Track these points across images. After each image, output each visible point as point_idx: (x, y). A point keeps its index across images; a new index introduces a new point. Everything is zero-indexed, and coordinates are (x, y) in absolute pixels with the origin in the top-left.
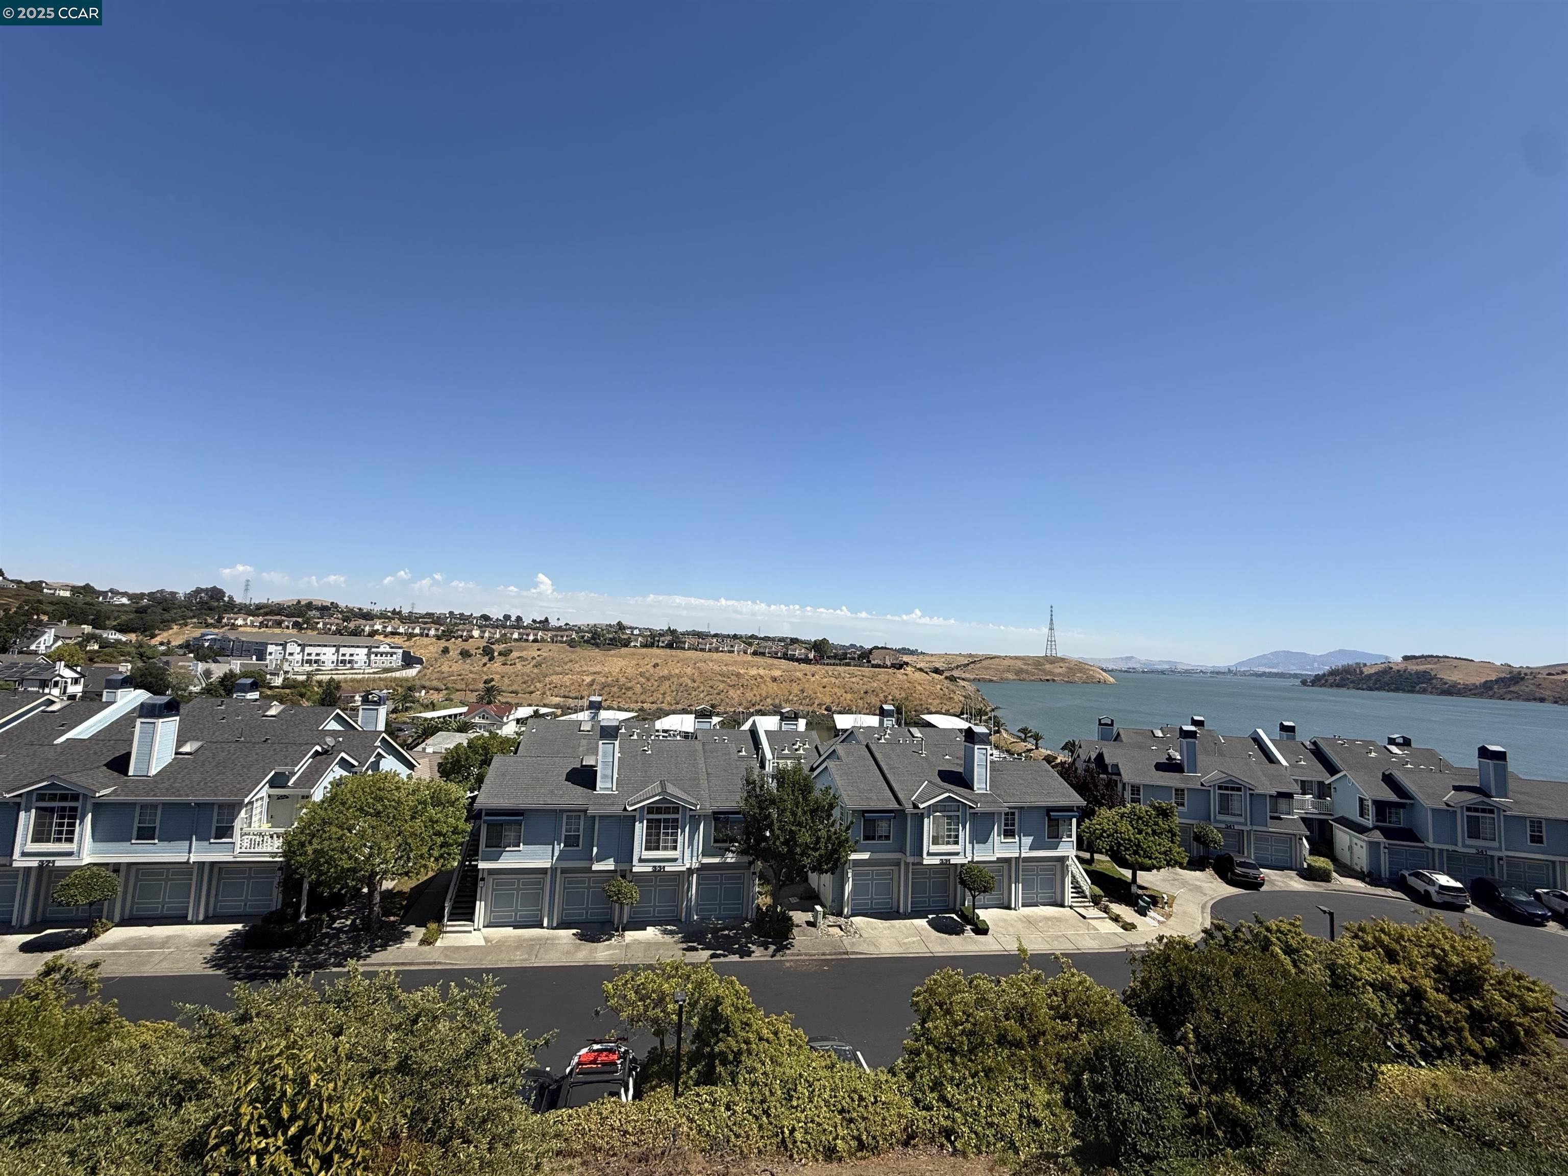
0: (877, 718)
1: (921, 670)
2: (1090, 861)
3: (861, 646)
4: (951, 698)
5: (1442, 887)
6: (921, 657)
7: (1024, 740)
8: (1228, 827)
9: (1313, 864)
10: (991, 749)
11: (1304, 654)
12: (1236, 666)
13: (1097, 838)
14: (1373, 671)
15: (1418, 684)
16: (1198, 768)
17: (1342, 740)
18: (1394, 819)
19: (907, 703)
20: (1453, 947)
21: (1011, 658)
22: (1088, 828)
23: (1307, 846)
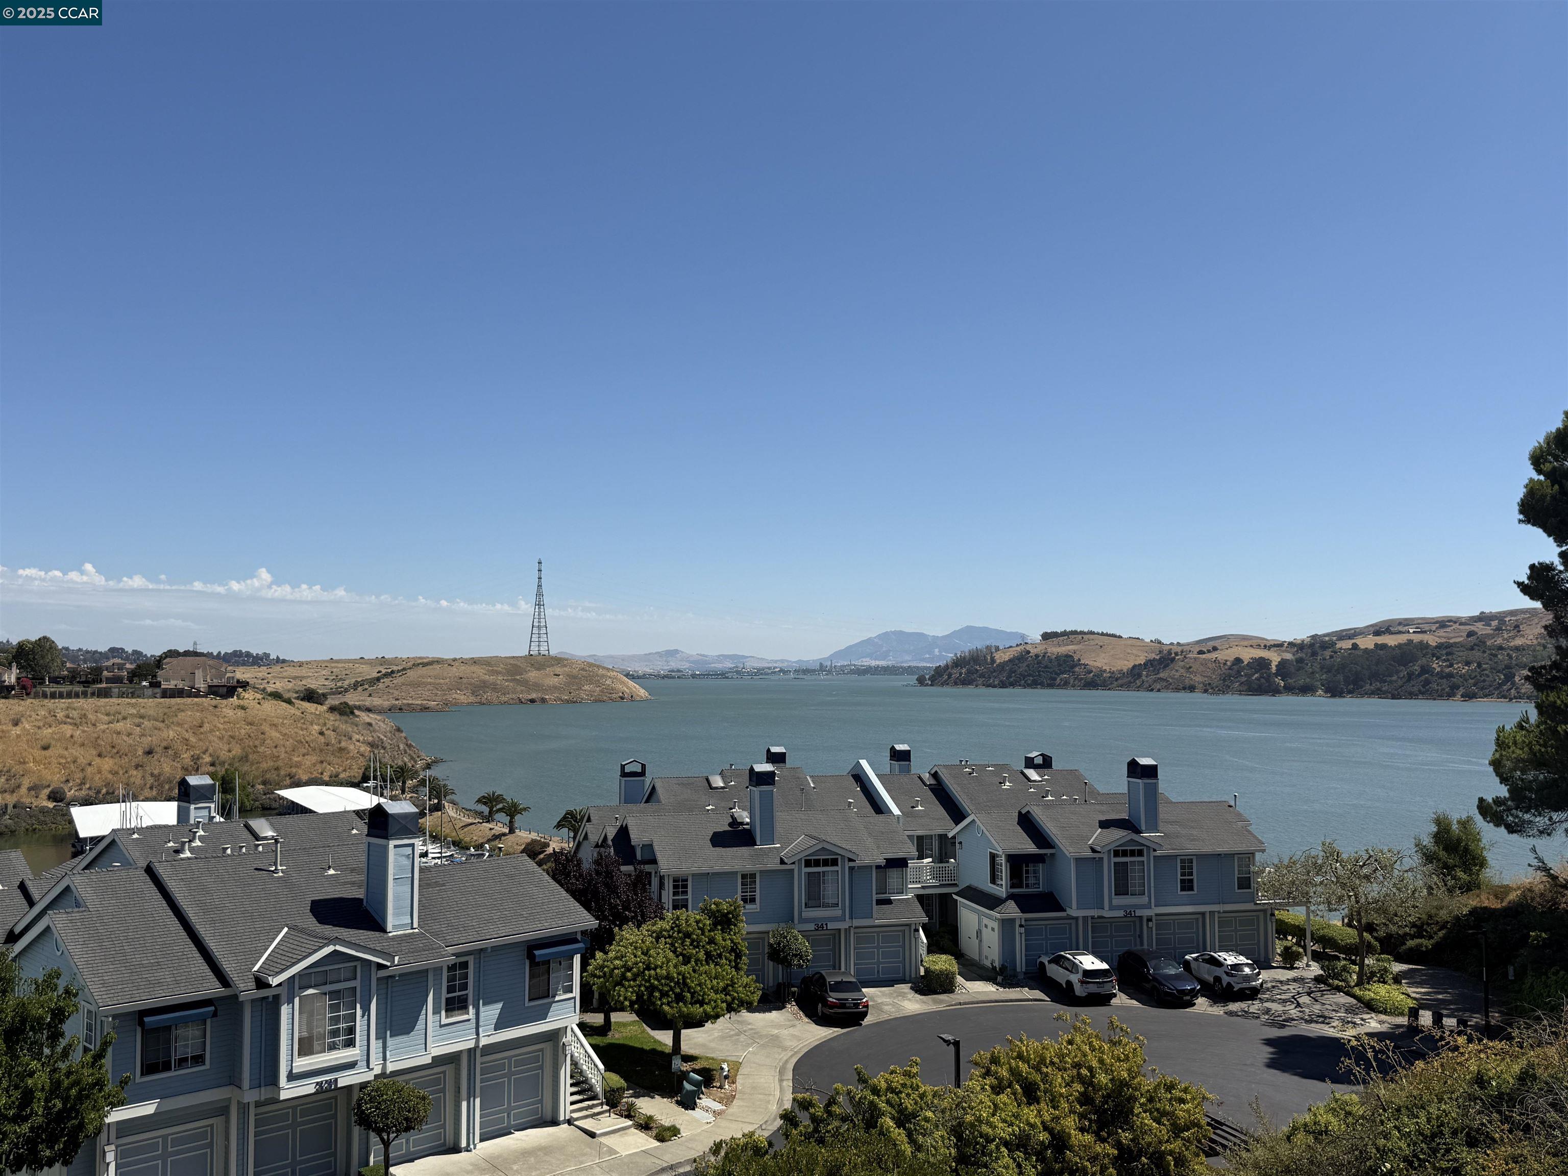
0: (174, 805)
1: (276, 696)
2: (606, 1028)
3: (135, 652)
4: (341, 750)
5: (1088, 973)
6: (277, 668)
7: (489, 819)
8: (819, 928)
9: (932, 968)
10: (424, 842)
11: (921, 636)
12: (830, 658)
13: (619, 983)
14: (1006, 657)
15: (1058, 675)
16: (776, 835)
17: (969, 766)
18: (1032, 881)
19: (246, 768)
20: (1101, 1061)
21: (464, 662)
22: (602, 967)
23: (925, 941)
